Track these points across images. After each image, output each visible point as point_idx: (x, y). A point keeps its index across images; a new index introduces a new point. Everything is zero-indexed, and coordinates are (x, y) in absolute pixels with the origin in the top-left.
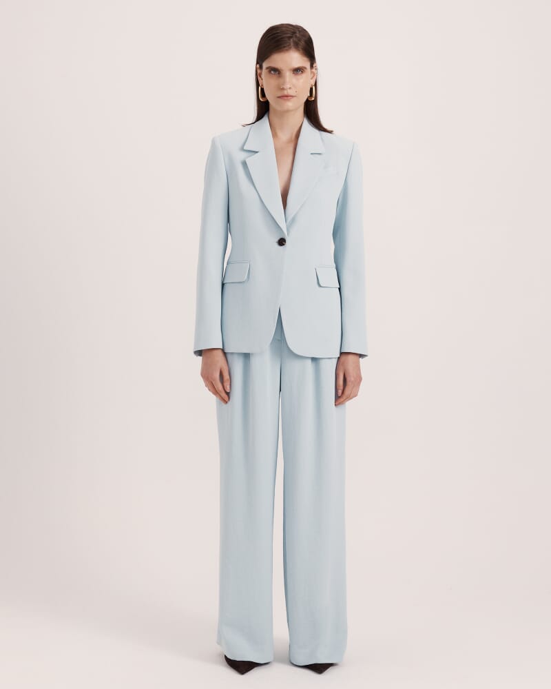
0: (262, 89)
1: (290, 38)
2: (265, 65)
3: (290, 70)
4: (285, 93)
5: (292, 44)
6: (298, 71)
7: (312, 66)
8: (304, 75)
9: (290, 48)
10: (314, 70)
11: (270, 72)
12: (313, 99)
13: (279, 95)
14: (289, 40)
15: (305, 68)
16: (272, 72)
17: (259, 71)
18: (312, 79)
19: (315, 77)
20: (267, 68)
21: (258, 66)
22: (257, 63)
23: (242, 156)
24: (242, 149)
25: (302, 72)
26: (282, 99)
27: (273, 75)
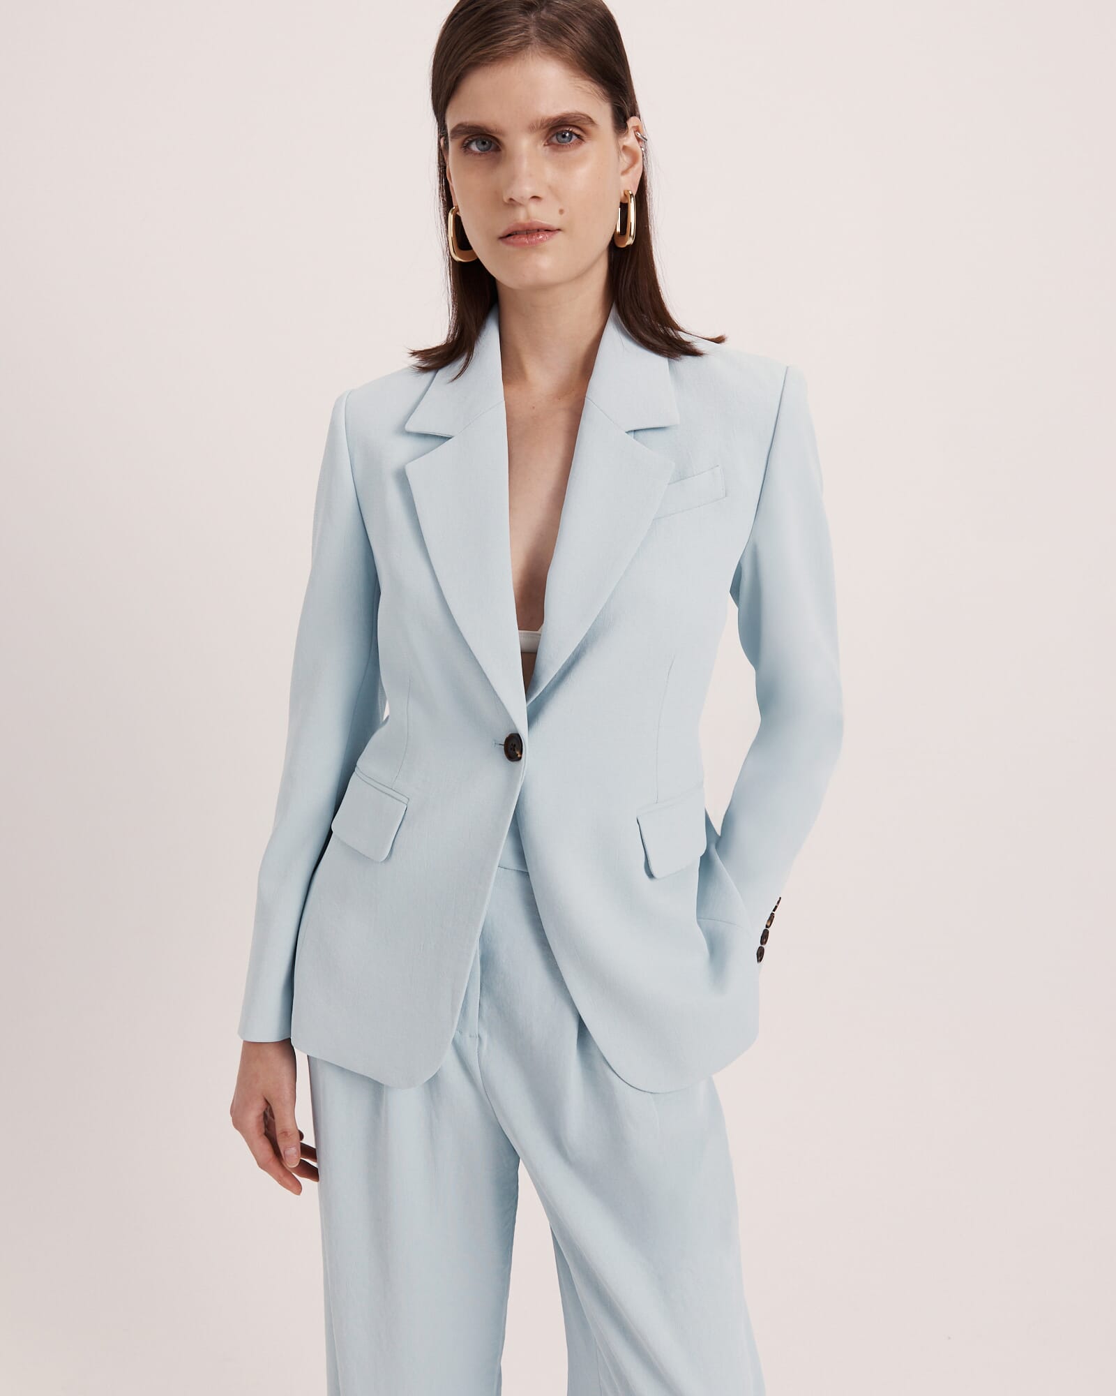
9: (527, 44)
13: (503, 229)
15: (593, 124)
19: (638, 168)
20: (458, 131)
23: (399, 451)
24: (403, 431)
25: (578, 136)
26: (513, 244)
27: (476, 154)
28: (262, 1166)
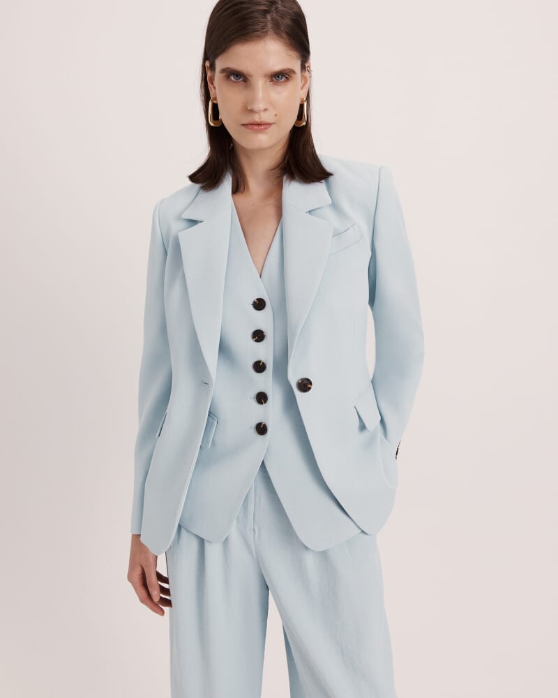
0: (215, 107)
1: (266, 12)
2: (220, 64)
3: (266, 76)
4: (257, 118)
5: (270, 25)
6: (280, 76)
7: (303, 68)
8: (290, 85)
9: (266, 33)
10: (306, 74)
11: (228, 77)
12: (304, 124)
13: (245, 122)
14: (265, 17)
15: (293, 72)
16: (232, 78)
17: (209, 74)
18: (302, 88)
19: (307, 85)
20: (223, 71)
21: (207, 64)
22: (206, 58)
24: (180, 217)
25: (287, 78)
26: (250, 129)
27: (233, 81)
28: (142, 601)
